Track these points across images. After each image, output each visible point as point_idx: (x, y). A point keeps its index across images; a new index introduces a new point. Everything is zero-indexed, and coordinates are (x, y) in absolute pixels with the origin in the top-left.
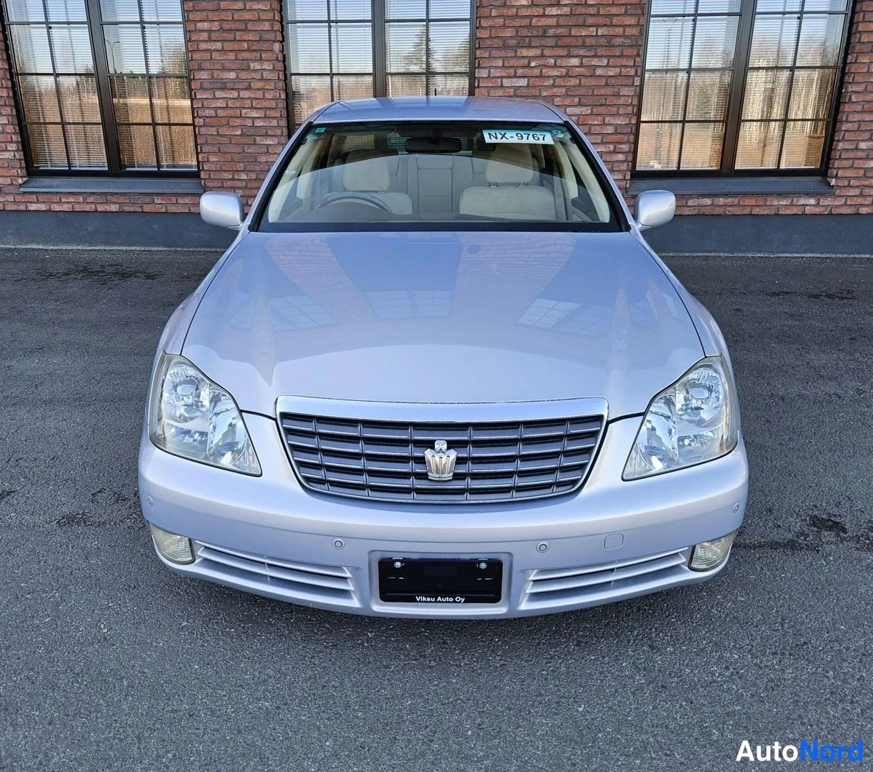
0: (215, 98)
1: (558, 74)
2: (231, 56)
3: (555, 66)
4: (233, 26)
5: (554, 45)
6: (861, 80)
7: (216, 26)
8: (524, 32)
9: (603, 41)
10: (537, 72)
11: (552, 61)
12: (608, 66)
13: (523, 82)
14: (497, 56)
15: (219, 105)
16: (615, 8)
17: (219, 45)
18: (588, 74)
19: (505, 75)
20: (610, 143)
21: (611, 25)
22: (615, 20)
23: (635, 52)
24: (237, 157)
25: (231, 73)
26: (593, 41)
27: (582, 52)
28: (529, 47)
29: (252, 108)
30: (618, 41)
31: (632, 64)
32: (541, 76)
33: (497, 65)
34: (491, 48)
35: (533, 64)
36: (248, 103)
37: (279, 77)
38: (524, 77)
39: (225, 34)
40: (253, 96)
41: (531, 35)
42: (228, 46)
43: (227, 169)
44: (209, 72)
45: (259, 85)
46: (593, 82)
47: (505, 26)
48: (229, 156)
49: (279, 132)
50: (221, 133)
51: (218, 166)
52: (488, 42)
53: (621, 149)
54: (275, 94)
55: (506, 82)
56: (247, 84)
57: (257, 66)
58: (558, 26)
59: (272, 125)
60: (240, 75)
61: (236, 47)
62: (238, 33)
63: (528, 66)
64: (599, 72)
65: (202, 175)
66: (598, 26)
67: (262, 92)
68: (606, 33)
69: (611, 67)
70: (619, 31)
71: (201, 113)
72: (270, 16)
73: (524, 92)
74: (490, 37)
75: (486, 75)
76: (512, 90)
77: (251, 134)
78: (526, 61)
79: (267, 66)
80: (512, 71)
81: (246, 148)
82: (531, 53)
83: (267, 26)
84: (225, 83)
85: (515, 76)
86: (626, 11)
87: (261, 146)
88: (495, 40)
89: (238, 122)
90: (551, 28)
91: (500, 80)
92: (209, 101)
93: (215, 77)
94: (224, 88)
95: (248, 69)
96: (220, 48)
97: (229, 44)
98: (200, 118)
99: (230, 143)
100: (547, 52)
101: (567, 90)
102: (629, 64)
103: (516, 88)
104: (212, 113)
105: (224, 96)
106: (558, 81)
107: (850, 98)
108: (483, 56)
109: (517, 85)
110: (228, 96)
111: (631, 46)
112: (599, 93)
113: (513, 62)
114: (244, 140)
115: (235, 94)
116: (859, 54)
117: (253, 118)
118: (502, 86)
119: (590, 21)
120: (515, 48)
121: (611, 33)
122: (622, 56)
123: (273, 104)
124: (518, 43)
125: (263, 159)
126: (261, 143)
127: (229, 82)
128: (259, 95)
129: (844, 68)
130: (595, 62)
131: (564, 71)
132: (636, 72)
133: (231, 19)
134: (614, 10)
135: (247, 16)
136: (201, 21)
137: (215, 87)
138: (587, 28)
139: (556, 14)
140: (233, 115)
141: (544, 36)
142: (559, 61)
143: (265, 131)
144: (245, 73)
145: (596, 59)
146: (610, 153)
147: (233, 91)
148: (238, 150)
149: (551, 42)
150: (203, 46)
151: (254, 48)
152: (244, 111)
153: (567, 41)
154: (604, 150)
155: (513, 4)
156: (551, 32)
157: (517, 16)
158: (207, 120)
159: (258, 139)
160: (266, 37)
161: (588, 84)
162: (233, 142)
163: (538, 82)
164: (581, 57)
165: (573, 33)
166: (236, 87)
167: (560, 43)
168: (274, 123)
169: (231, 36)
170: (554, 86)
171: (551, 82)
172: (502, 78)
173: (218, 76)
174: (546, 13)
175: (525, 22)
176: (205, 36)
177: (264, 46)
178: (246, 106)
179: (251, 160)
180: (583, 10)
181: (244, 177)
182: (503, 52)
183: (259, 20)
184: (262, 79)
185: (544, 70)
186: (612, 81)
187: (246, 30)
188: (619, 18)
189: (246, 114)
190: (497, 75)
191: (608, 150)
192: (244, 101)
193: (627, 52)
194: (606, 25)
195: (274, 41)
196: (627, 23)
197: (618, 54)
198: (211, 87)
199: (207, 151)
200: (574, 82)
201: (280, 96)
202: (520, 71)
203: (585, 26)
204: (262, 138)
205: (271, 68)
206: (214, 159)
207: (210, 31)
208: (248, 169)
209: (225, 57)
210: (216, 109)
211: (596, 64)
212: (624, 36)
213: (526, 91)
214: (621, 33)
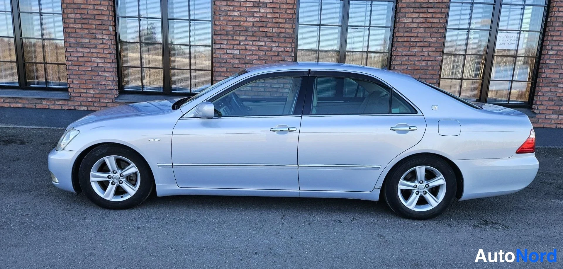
0: (77, 51)
1: (254, 49)
2: (86, 31)
3: (253, 45)
4: (88, 17)
5: (252, 35)
6: (399, 59)
7: (78, 16)
8: (237, 28)
9: (276, 35)
10: (244, 47)
11: (251, 43)
12: (278, 46)
13: (237, 52)
14: (224, 39)
15: (79, 55)
16: (281, 20)
17: (80, 26)
18: (269, 50)
19: (229, 48)
20: (281, 83)
21: (279, 27)
22: (281, 25)
23: (291, 41)
24: (88, 82)
25: (86, 40)
26: (271, 35)
27: (265, 39)
28: (240, 35)
29: (97, 57)
30: (283, 35)
31: (290, 46)
32: (246, 49)
33: (224, 43)
34: (220, 35)
35: (242, 44)
36: (95, 55)
37: (112, 43)
38: (238, 49)
39: (83, 21)
40: (98, 51)
41: (240, 30)
42: (85, 26)
43: (83, 87)
44: (74, 39)
45: (102, 46)
46: (272, 54)
47: (227, 25)
48: (84, 81)
49: (111, 70)
50: (80, 69)
51: (78, 86)
52: (219, 32)
53: (287, 86)
54: (110, 51)
55: (229, 51)
56: (95, 46)
57: (100, 37)
58: (253, 26)
59: (108, 66)
60: (91, 41)
61: (89, 27)
62: (90, 21)
63: (239, 44)
64: (274, 49)
65: (69, 90)
66: (272, 27)
67: (102, 50)
68: (277, 31)
69: (280, 47)
70: (283, 30)
71: (69, 59)
72: (107, 13)
73: (238, 56)
74: (220, 30)
75: (218, 48)
76: (232, 55)
77: (96, 70)
78: (238, 42)
79: (105, 37)
80: (231, 47)
81: (93, 77)
82: (241, 38)
83: (105, 18)
84: (83, 44)
85: (233, 49)
86: (286, 21)
87: (101, 77)
88: (222, 31)
89: (90, 64)
90: (250, 27)
91: (225, 50)
92: (74, 53)
93: (78, 41)
94: (83, 47)
95: (95, 38)
96: (81, 27)
97: (85, 25)
98: (69, 61)
99: (85, 74)
100: (248, 38)
101: (259, 57)
102: (288, 46)
103: (234, 54)
104: (76, 59)
105: (82, 51)
106: (254, 53)
107: (394, 67)
108: (217, 38)
109: (234, 53)
110: (84, 51)
111: (289, 38)
112: (275, 59)
113: (232, 42)
114: (93, 73)
115: (88, 50)
116: (397, 47)
117: (98, 63)
118: (227, 53)
119: (269, 25)
120: (232, 36)
121: (279, 31)
122: (285, 42)
123: (108, 56)
124: (234, 33)
125: (103, 83)
126: (102, 75)
127: (85, 44)
128: (101, 51)
129: (391, 53)
130: (272, 44)
131: (257, 47)
132: (292, 50)
133: (86, 13)
134: (280, 21)
135: (95, 12)
136: (71, 13)
137: (77, 46)
138: (268, 28)
139: (252, 20)
140: (87, 60)
141: (247, 30)
142: (254, 43)
143: (104, 69)
144: (94, 40)
145: (273, 43)
146: (281, 88)
147: (87, 49)
148: (90, 78)
149: (250, 34)
150: (72, 26)
151: (99, 28)
152: (93, 59)
153: (258, 34)
154: (278, 86)
155: (231, 15)
156: (250, 29)
157: (233, 20)
158: (73, 62)
159: (100, 73)
160: (105, 23)
161: (269, 54)
162: (86, 74)
163: (244, 52)
164: (265, 42)
165: (261, 30)
166: (89, 46)
167: (254, 34)
168: (109, 65)
169: (86, 22)
170: (252, 54)
171: (251, 52)
172: (227, 49)
173: (79, 41)
174: (247, 20)
175: (237, 24)
176: (73, 21)
177: (105, 27)
178: (94, 56)
179: (96, 83)
180: (265, 20)
181: (92, 91)
182: (227, 37)
183: (101, 14)
184: (103, 43)
185: (247, 47)
186: (281, 54)
187: (94, 19)
188: (283, 24)
189: (94, 60)
190: (224, 48)
191: (280, 87)
192: (93, 54)
193: (287, 40)
194: (276, 27)
195: (109, 25)
196: (287, 27)
197: (283, 41)
198: (75, 46)
199: (73, 78)
200: (262, 53)
201: (112, 52)
202: (235, 47)
203: (266, 27)
204: (102, 72)
205: (108, 38)
206: (76, 82)
207: (75, 19)
208: (94, 88)
209: (83, 32)
210: (78, 57)
211: (273, 45)
212: (285, 33)
213: (239, 56)
214: (284, 32)
